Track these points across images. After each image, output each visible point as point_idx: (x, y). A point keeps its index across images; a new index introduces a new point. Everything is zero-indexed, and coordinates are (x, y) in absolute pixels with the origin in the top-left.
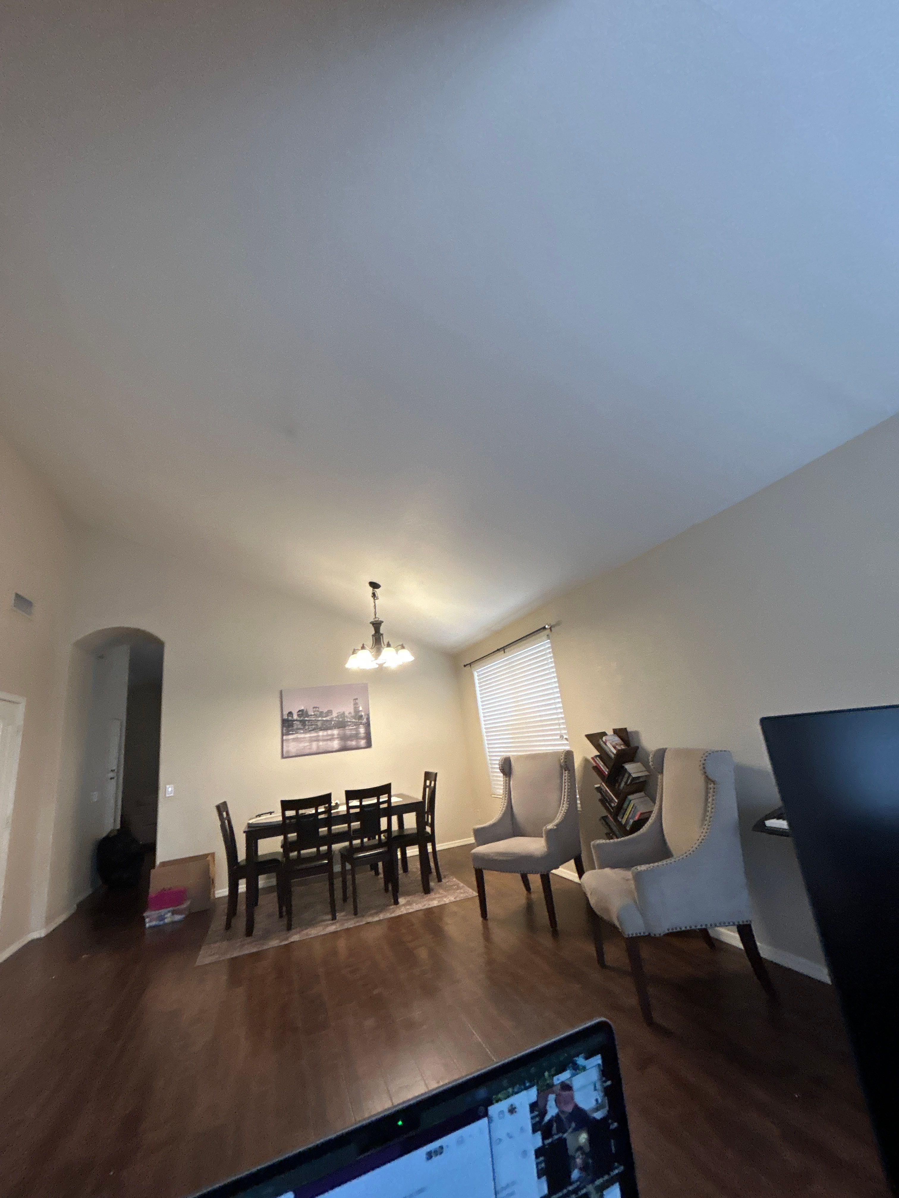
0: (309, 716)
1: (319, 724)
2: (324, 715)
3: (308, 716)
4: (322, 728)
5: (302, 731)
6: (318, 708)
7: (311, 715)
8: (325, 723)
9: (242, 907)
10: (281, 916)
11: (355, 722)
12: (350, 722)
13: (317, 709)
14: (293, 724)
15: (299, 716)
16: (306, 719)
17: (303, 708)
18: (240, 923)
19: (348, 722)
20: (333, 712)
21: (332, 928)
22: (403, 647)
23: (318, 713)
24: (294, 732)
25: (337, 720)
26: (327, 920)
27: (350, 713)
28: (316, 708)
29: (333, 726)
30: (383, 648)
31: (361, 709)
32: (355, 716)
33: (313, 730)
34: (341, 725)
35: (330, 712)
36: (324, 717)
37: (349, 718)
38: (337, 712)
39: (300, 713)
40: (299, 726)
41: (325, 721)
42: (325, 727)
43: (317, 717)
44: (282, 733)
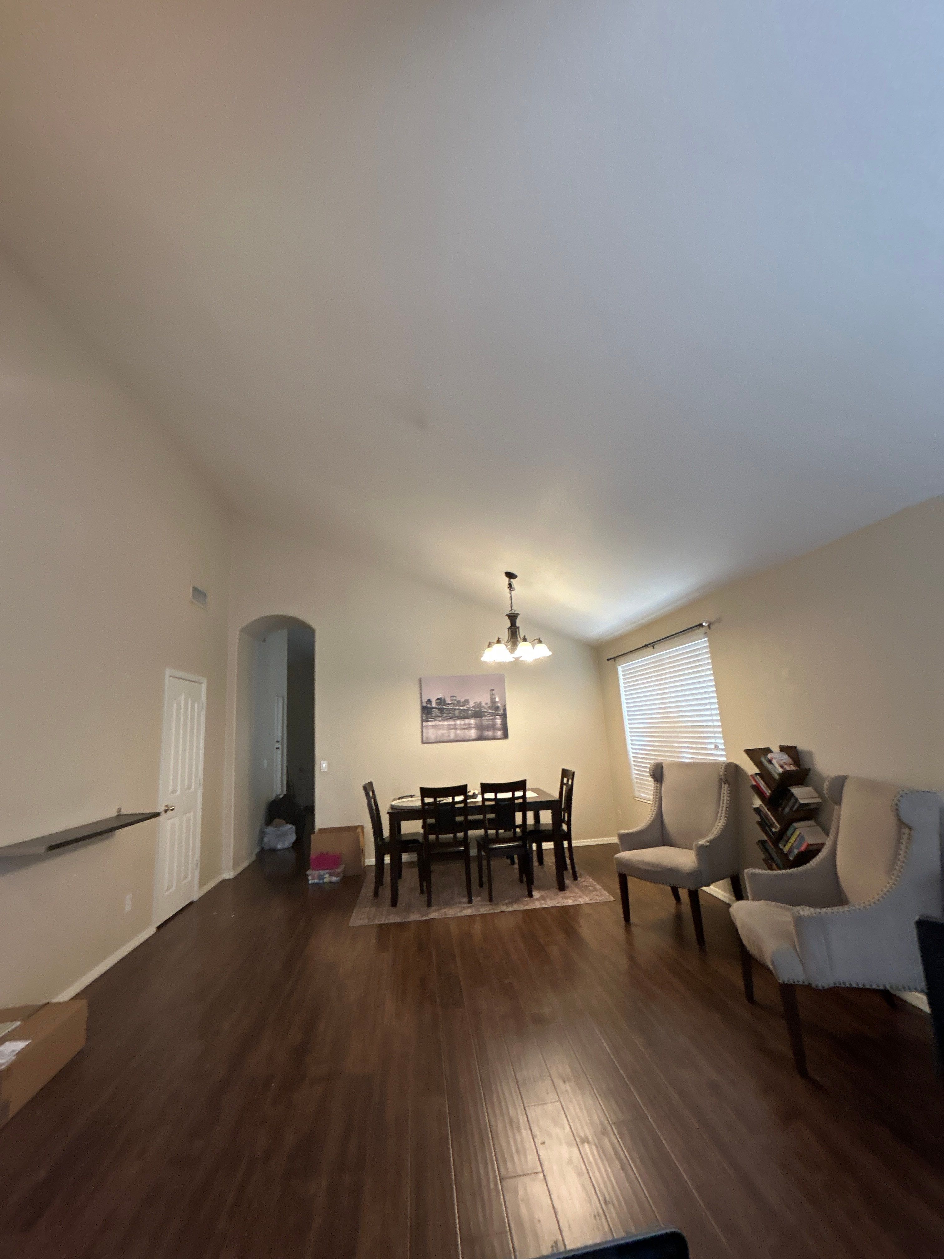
0: (447, 704)
1: (457, 713)
2: (461, 704)
3: (445, 704)
5: (440, 719)
6: (455, 697)
7: (449, 704)
8: (463, 712)
9: (387, 878)
10: (422, 892)
11: (491, 713)
12: (486, 712)
13: (454, 698)
14: (432, 712)
15: (438, 704)
16: (444, 707)
17: (440, 696)
18: (387, 893)
19: (484, 712)
20: (470, 701)
21: (468, 912)
22: (540, 641)
23: (456, 702)
24: (433, 719)
25: (474, 709)
26: (465, 903)
27: (487, 704)
28: (453, 696)
30: (519, 643)
31: (497, 700)
32: (492, 707)
33: (451, 718)
34: (478, 714)
35: (466, 702)
36: (462, 706)
37: (486, 709)
38: (474, 701)
39: (439, 701)
40: (437, 714)
41: (462, 710)
42: (464, 716)
43: (454, 706)
44: (422, 720)
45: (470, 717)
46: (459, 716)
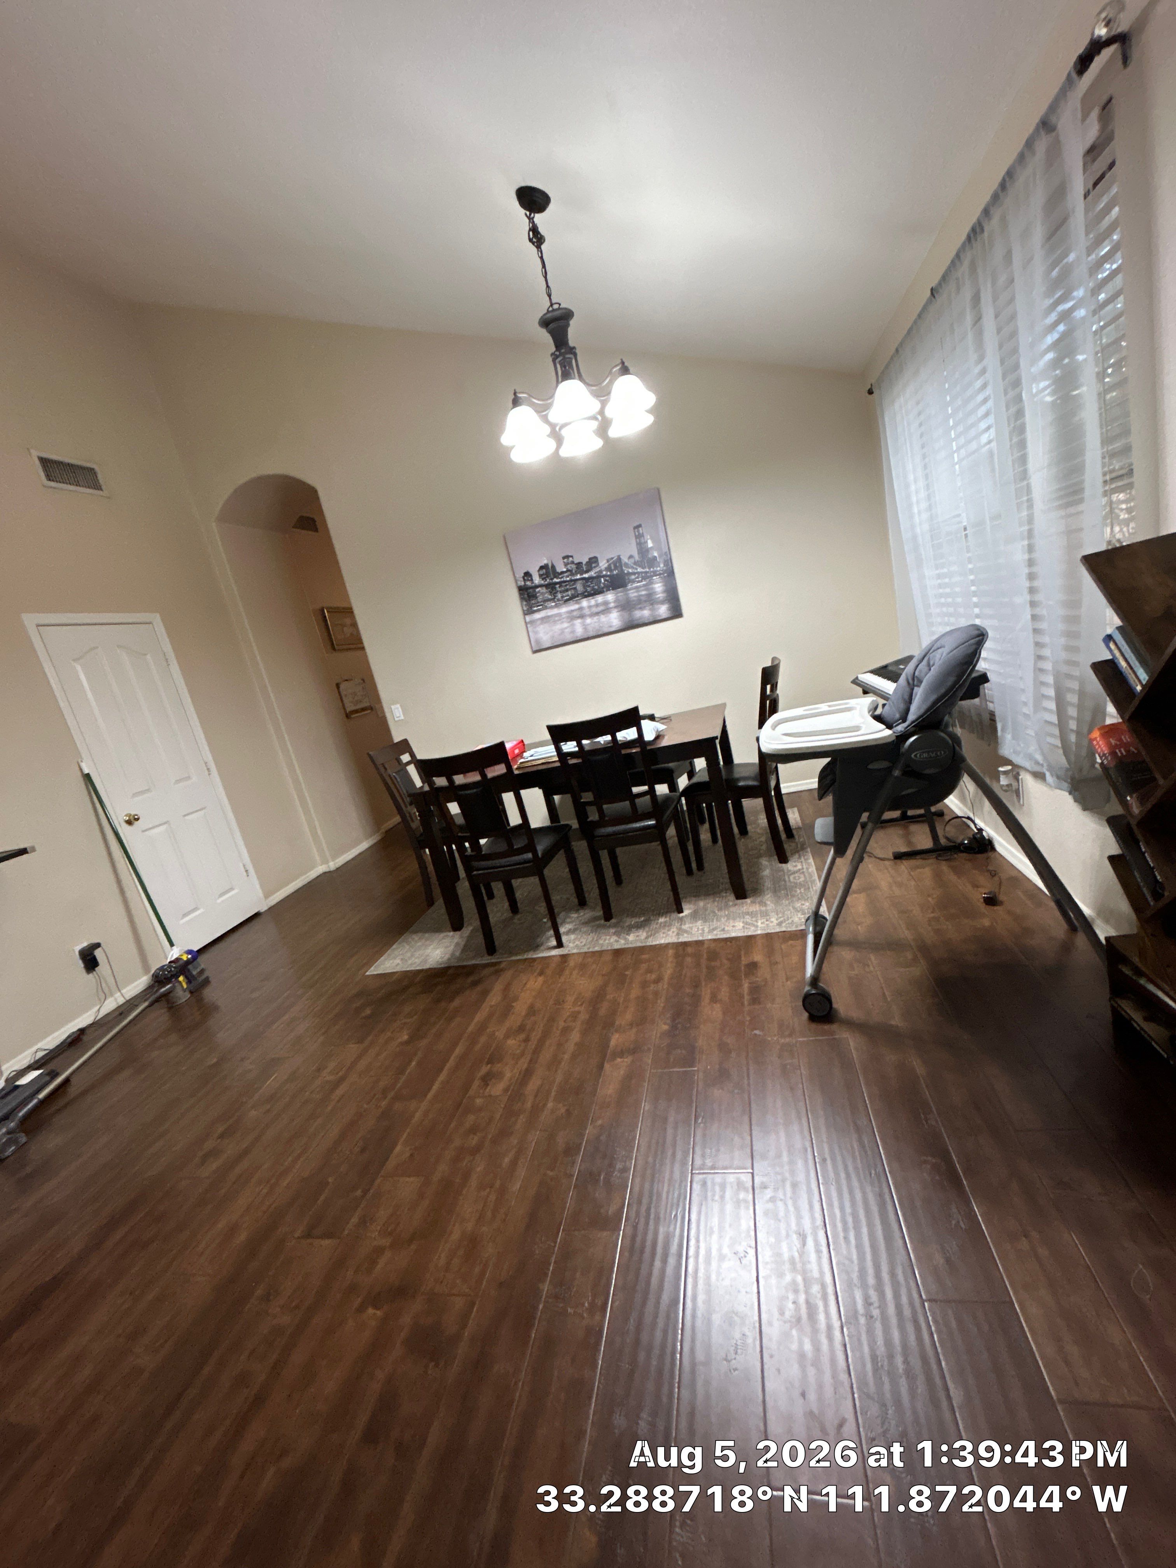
0: (559, 574)
1: (579, 587)
2: (585, 568)
3: (557, 574)
4: (586, 594)
5: (553, 604)
6: (572, 557)
7: (563, 573)
8: (589, 583)
11: (642, 573)
12: (634, 574)
13: (571, 559)
14: (536, 594)
15: (543, 577)
16: (555, 580)
17: (545, 562)
19: (629, 574)
20: (598, 559)
23: (574, 566)
24: (539, 607)
25: (609, 573)
27: (631, 557)
28: (567, 557)
29: (603, 588)
31: (650, 544)
32: (641, 562)
33: (571, 599)
34: (617, 582)
35: (593, 561)
36: (587, 572)
37: (632, 568)
38: (608, 558)
39: (544, 571)
40: (546, 596)
41: (588, 579)
42: (591, 591)
43: (572, 574)
44: (523, 610)
45: (605, 590)
46: (585, 592)
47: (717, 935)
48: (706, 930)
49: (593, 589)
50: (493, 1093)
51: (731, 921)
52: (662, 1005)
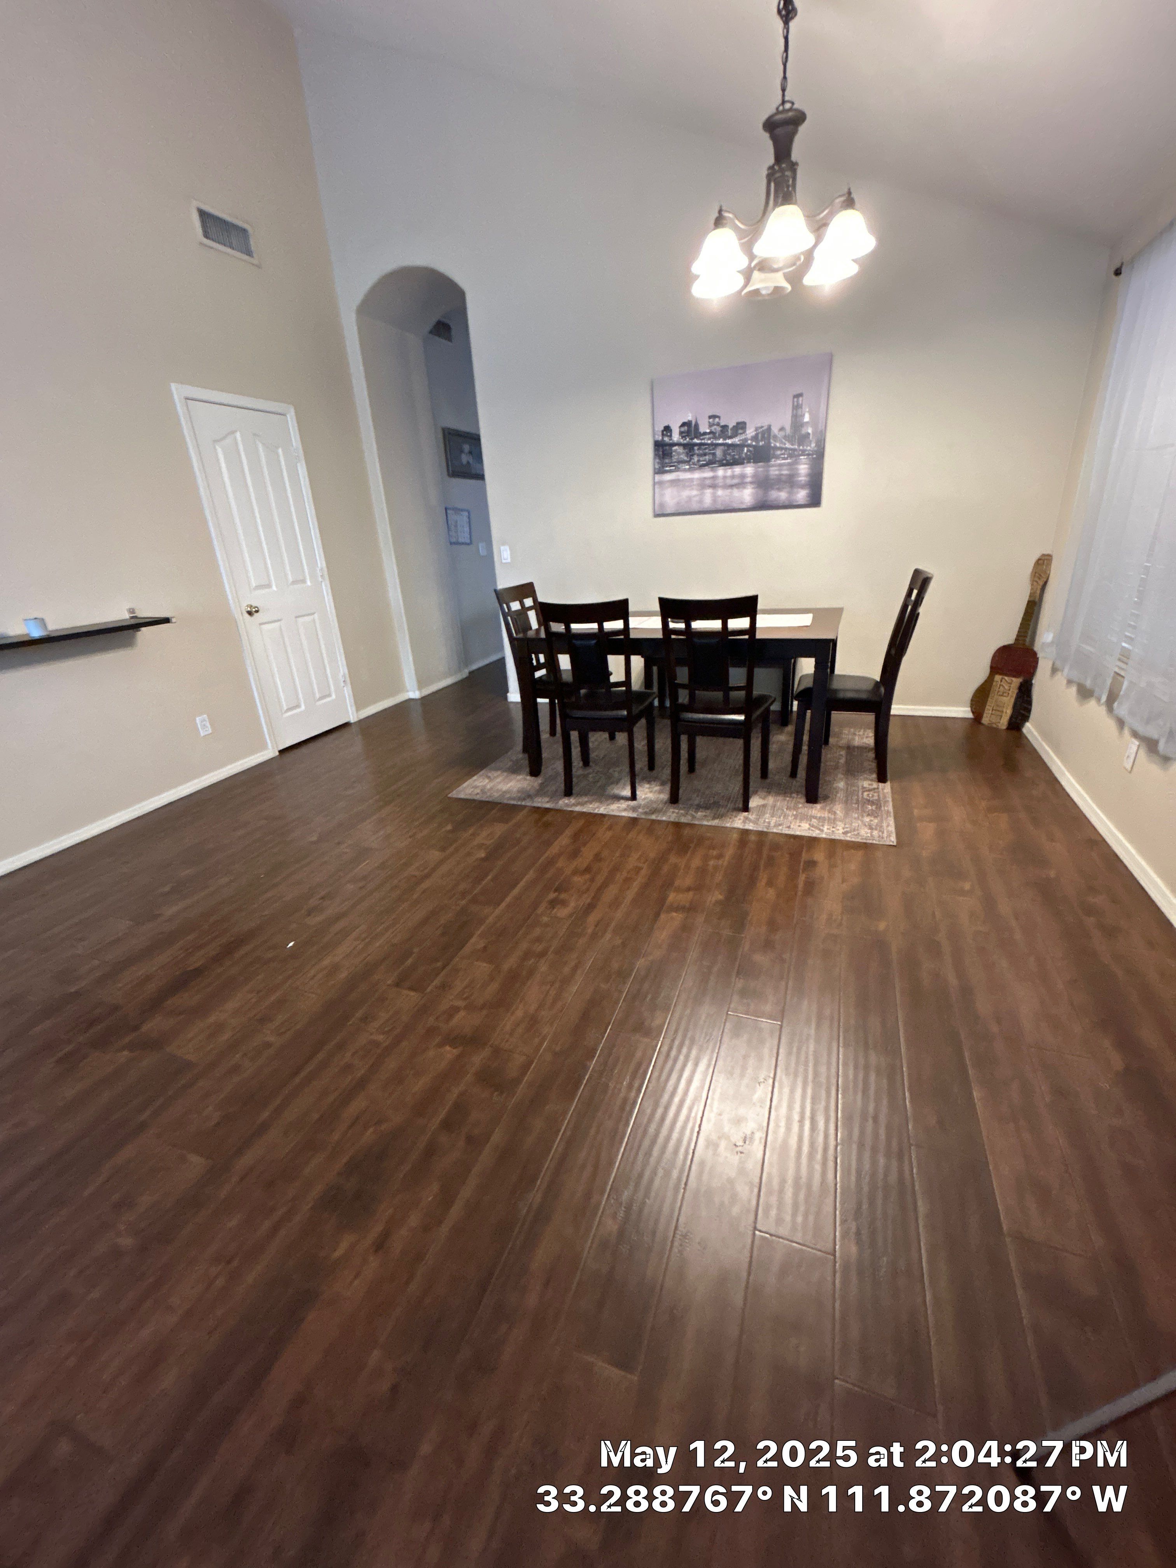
0: (700, 433)
1: (719, 452)
2: (730, 434)
3: (698, 435)
4: (725, 462)
5: (687, 467)
6: (719, 417)
7: (705, 434)
8: (731, 451)
11: (789, 449)
12: (781, 449)
13: (717, 420)
14: (671, 453)
15: (684, 435)
16: (696, 441)
17: (690, 418)
19: (776, 448)
20: (748, 426)
23: (719, 429)
24: (671, 468)
25: (754, 443)
27: (782, 429)
28: (714, 416)
29: (744, 459)
31: (807, 418)
32: (792, 436)
33: (707, 465)
34: (761, 454)
35: (741, 426)
36: (730, 438)
37: (781, 442)
38: (757, 426)
39: (686, 428)
40: (682, 456)
41: (729, 446)
42: (730, 460)
43: (715, 438)
44: (655, 469)
45: (745, 461)
46: (723, 460)
47: (782, 830)
48: (772, 824)
49: (734, 459)
50: (559, 915)
51: (798, 821)
52: (720, 878)
